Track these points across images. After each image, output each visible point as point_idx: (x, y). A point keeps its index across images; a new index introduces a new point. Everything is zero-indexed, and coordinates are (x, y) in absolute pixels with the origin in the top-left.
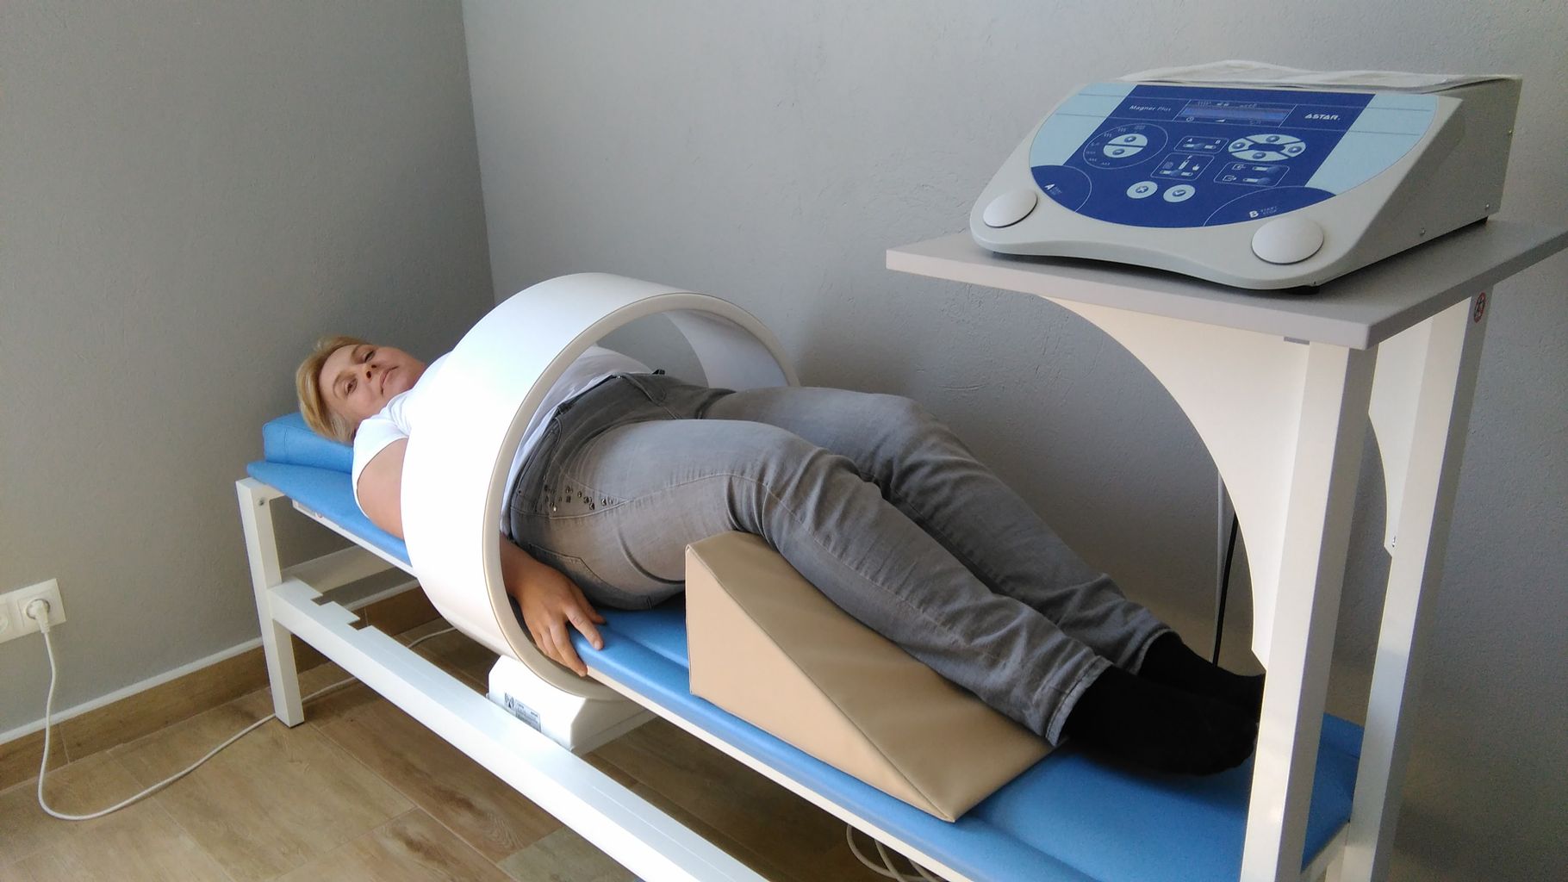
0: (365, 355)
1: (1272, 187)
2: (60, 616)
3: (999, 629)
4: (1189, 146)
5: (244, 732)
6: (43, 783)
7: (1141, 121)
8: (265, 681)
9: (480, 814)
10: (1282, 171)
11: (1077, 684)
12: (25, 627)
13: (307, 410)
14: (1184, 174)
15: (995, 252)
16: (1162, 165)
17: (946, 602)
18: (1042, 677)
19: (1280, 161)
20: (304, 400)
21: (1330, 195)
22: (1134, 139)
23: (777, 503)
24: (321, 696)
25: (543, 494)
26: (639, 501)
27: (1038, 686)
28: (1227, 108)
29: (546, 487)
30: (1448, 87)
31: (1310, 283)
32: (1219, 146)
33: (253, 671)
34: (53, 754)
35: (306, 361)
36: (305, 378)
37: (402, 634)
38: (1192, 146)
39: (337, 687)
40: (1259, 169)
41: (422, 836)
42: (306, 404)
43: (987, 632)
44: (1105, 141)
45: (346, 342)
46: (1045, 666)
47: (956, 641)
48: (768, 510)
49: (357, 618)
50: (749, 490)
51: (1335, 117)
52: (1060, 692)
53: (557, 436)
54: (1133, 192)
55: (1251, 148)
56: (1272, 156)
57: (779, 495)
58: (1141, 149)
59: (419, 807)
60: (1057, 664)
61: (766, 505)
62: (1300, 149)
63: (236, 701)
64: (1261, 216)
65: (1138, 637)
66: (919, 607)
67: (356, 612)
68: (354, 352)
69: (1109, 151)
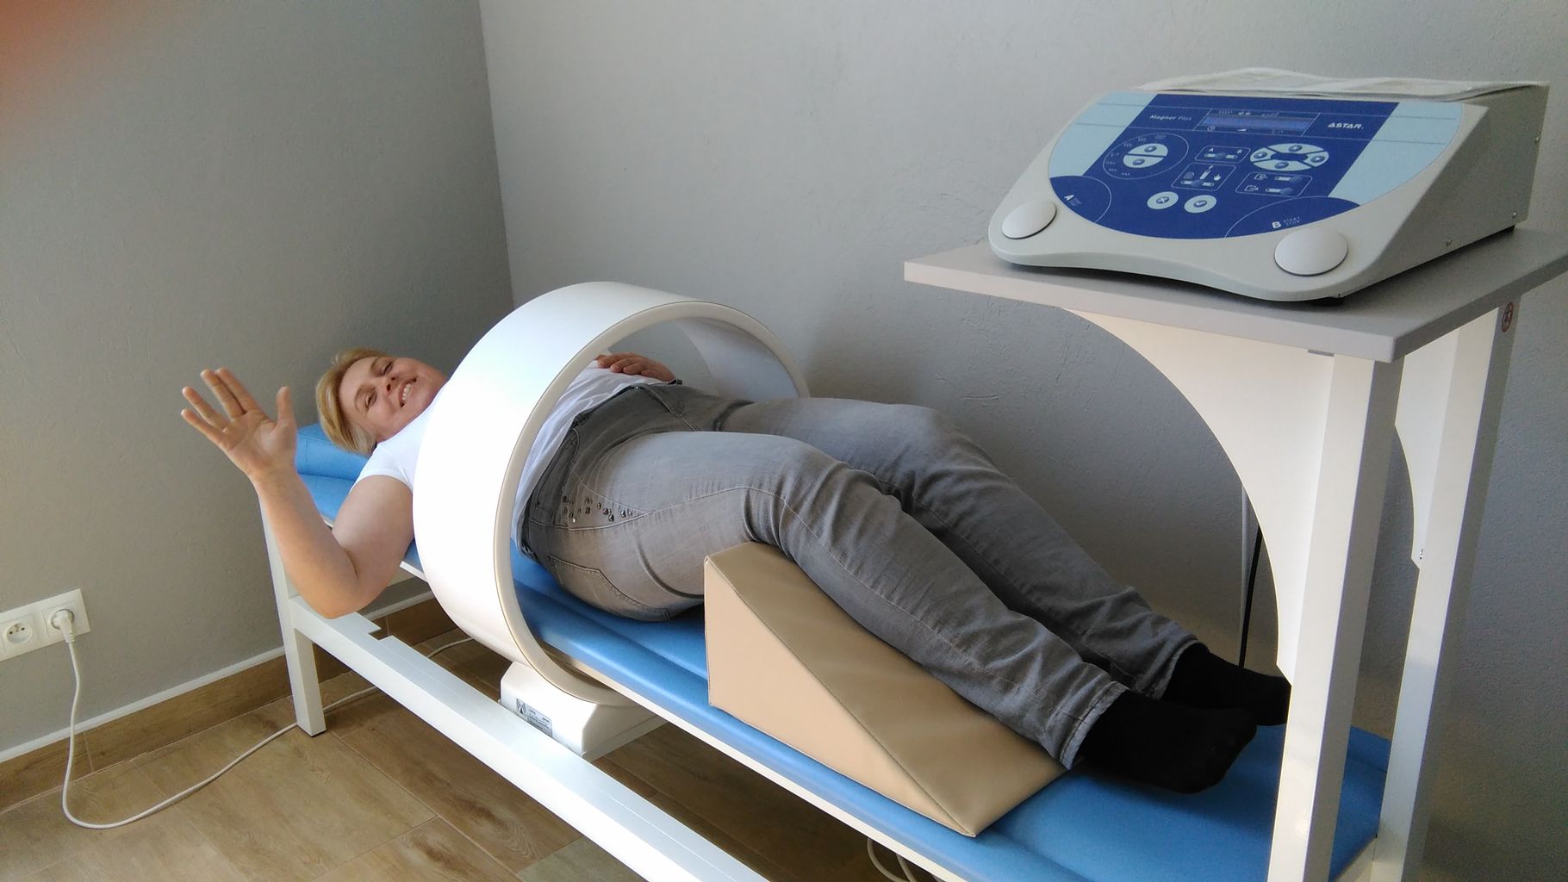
0: (384, 368)
1: (1293, 198)
2: (84, 626)
3: (1015, 652)
4: (1210, 155)
5: (267, 740)
6: (68, 792)
7: (1163, 131)
8: (286, 689)
9: (500, 824)
10: (1305, 181)
11: (1091, 710)
12: (50, 637)
13: (327, 424)
14: (1205, 184)
15: (1013, 264)
16: (1184, 175)
17: (960, 624)
18: (1056, 703)
19: (1302, 171)
20: (324, 414)
21: (1352, 205)
22: (1155, 148)
23: (794, 517)
24: (343, 705)
25: (562, 506)
26: (659, 513)
27: (1051, 712)
28: (1248, 118)
29: (565, 498)
30: (1474, 94)
31: (1334, 294)
32: (1241, 156)
33: (275, 680)
34: (75, 764)
35: (325, 375)
36: (325, 393)
37: (422, 643)
38: (1213, 155)
39: (358, 696)
40: (1281, 179)
41: (443, 846)
42: (326, 418)
43: (1003, 655)
44: (1126, 151)
45: (364, 354)
46: (1060, 692)
47: (970, 664)
48: (785, 524)
49: (377, 628)
50: (766, 503)
51: (1359, 126)
52: (1073, 719)
53: (575, 447)
54: (1154, 203)
55: (1273, 157)
56: (1294, 166)
57: (796, 509)
58: (1161, 159)
59: (440, 816)
60: (1071, 690)
61: (782, 517)
62: (1322, 158)
63: (255, 711)
64: (1284, 227)
65: (1169, 647)
66: (934, 628)
67: (376, 621)
68: (373, 365)
69: (1129, 161)
